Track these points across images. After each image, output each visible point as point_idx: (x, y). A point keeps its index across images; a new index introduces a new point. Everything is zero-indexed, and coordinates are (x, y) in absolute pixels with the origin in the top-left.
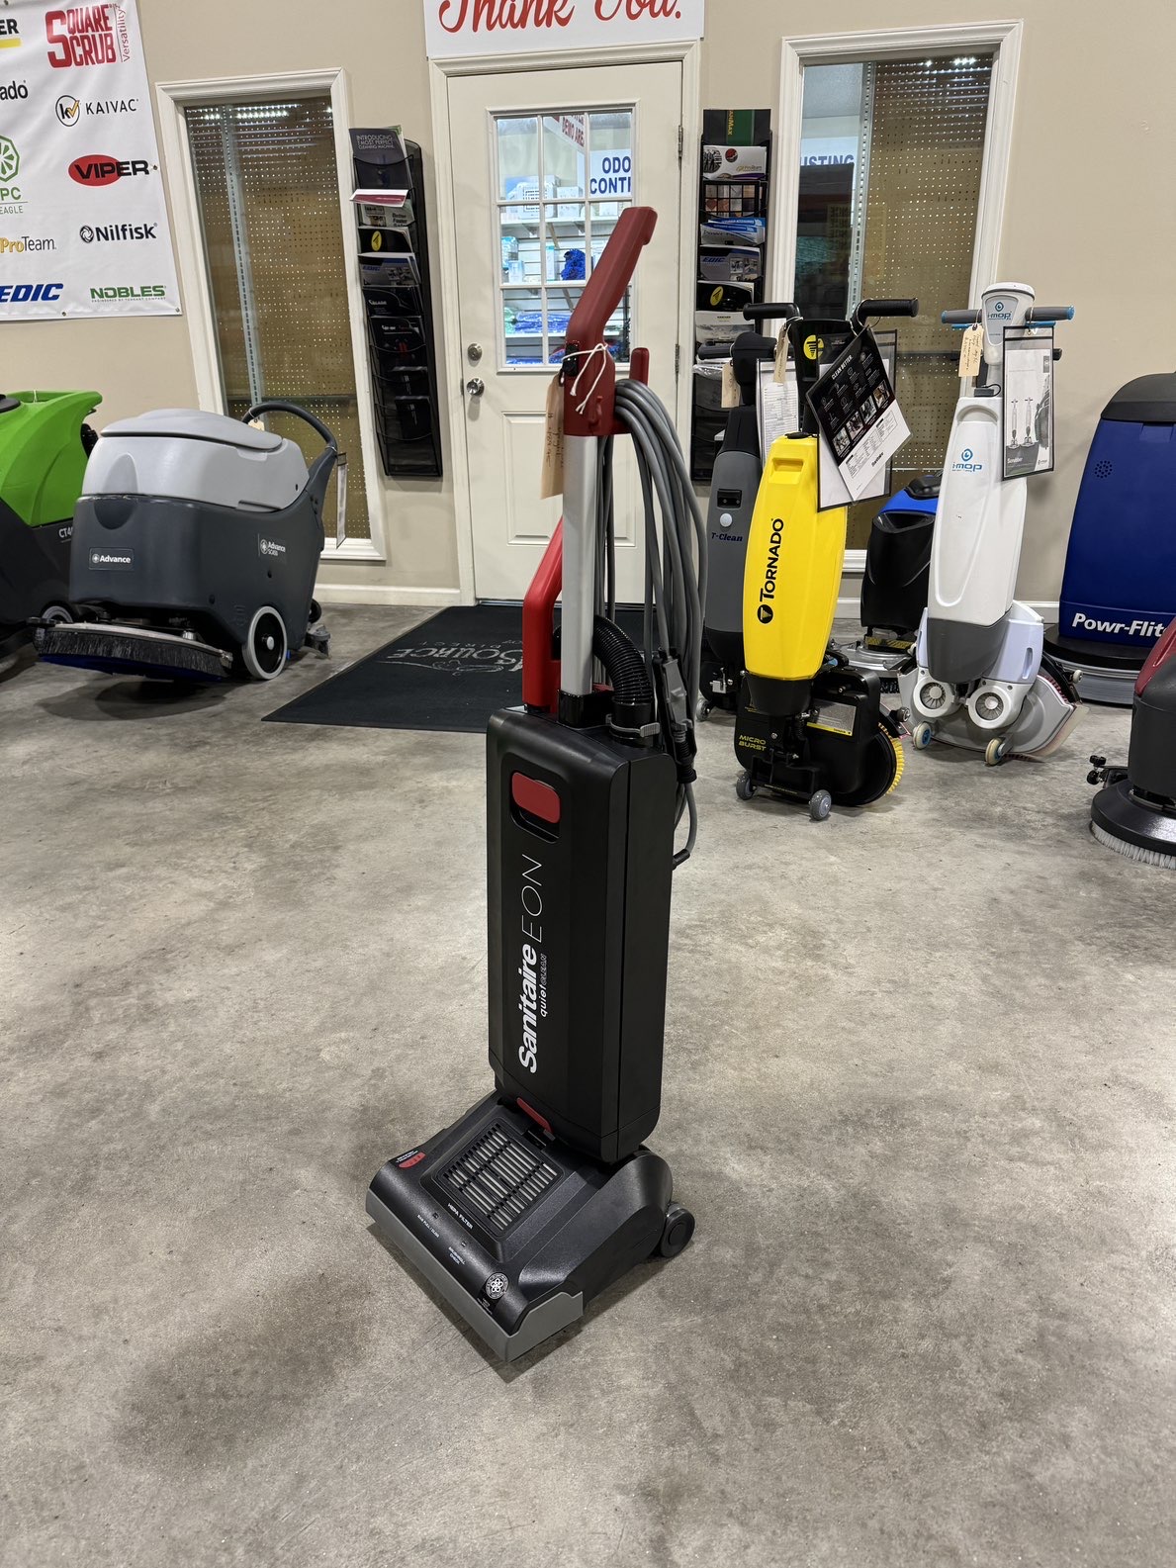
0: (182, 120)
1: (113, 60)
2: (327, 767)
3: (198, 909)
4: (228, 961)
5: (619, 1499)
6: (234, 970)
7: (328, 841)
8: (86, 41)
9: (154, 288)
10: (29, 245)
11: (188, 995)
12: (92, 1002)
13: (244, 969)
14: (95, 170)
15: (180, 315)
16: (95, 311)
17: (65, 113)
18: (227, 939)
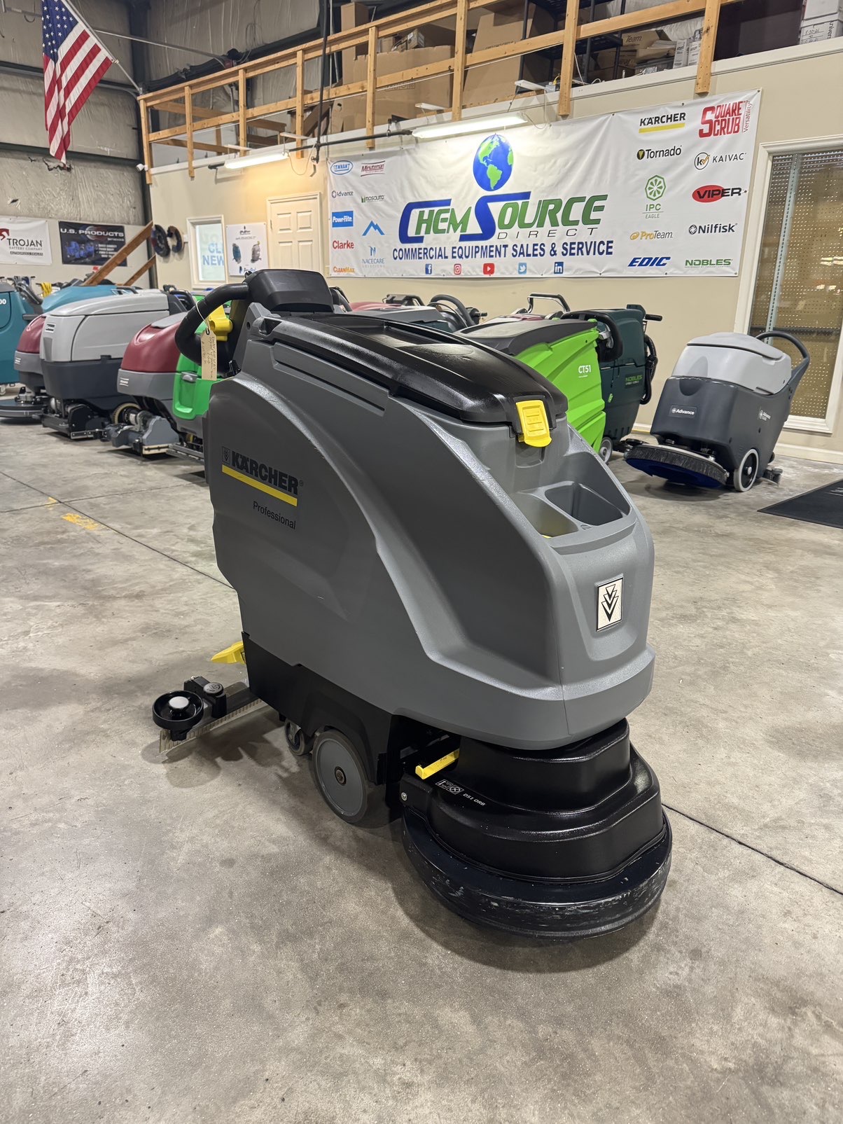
0: (770, 163)
1: (737, 132)
3: (746, 587)
4: (770, 610)
6: (774, 614)
7: (812, 574)
8: (724, 122)
9: (725, 260)
10: (657, 235)
13: (778, 615)
14: (708, 194)
15: (737, 277)
16: (685, 273)
17: (700, 162)
18: (766, 602)
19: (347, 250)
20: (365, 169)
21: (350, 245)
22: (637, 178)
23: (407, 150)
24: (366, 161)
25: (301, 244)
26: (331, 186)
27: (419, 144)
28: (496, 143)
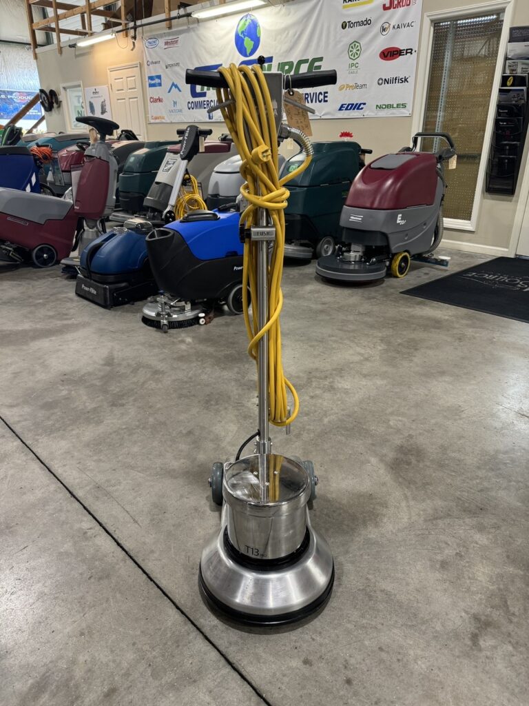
0: (432, 29)
1: (409, 5)
2: (422, 317)
3: (357, 358)
4: (363, 379)
5: (463, 614)
6: (364, 383)
7: (414, 346)
9: (402, 105)
10: (357, 86)
11: (346, 387)
12: (313, 380)
13: (368, 384)
14: (390, 54)
15: (411, 117)
16: (376, 115)
17: (384, 30)
18: (365, 372)
19: (158, 104)
20: (166, 43)
21: (160, 100)
22: (342, 44)
23: (192, 28)
24: (167, 38)
25: (131, 100)
26: (146, 58)
27: (200, 24)
28: (249, 21)
